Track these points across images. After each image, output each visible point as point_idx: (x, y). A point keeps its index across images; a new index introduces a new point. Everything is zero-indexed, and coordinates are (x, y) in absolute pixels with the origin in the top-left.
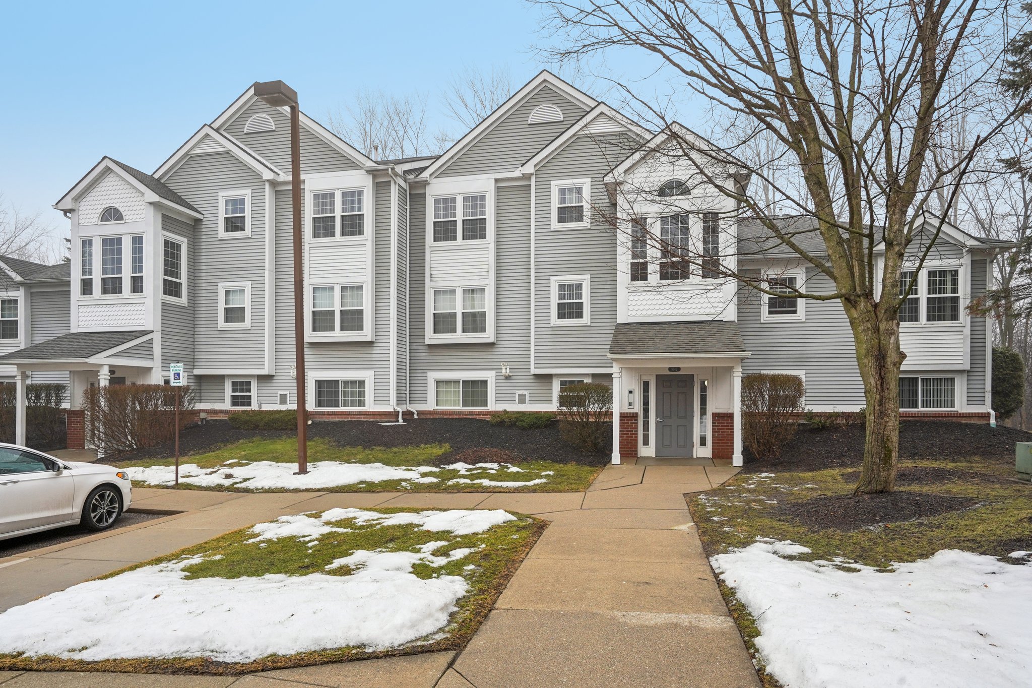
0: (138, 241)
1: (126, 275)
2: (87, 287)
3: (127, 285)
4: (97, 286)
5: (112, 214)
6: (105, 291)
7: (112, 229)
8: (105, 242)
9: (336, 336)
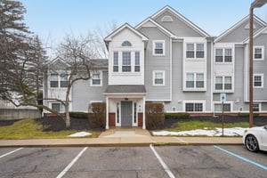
0: (137, 54)
1: (133, 65)
2: (116, 69)
3: (133, 69)
4: (120, 69)
5: (127, 44)
6: (123, 71)
7: (127, 49)
8: (123, 53)
9: (195, 89)
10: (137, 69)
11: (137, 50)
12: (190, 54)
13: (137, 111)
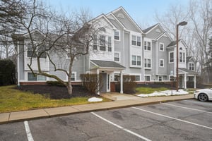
1: (107, 46)
2: (95, 48)
6: (100, 49)
9: (136, 66)
10: (110, 50)
11: (110, 35)
12: (134, 43)
13: (110, 81)
